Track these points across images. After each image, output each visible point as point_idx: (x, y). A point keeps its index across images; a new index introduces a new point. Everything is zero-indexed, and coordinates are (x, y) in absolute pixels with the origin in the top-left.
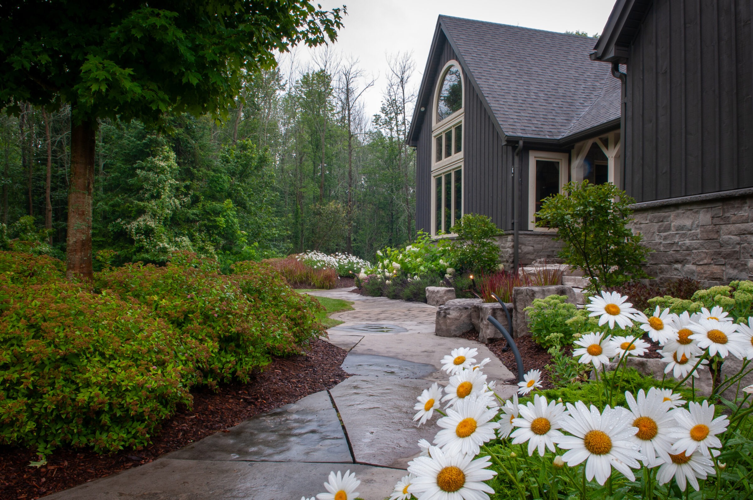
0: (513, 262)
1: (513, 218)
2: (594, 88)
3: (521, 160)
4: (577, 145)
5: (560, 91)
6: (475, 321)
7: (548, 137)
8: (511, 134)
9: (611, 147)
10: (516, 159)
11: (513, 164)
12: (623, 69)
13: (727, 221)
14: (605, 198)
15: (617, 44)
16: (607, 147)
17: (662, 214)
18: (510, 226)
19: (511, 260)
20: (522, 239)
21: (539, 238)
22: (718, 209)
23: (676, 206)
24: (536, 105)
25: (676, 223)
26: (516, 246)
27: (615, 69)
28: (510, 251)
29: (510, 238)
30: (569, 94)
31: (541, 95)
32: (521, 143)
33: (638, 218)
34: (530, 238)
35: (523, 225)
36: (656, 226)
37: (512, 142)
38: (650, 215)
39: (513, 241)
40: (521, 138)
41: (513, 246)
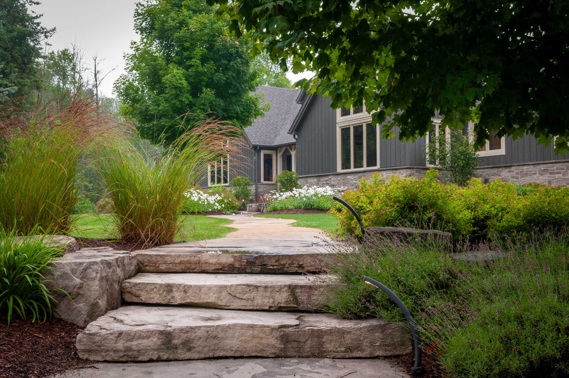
0: (255, 196)
1: (255, 177)
2: (285, 119)
3: (258, 154)
4: (279, 149)
5: (272, 121)
6: (259, 208)
7: (268, 145)
8: (254, 143)
9: (293, 150)
10: (256, 154)
11: (255, 155)
12: (296, 137)
13: (320, 181)
14: (291, 175)
15: (295, 131)
16: (291, 150)
17: (306, 179)
18: (254, 181)
19: (254, 195)
20: (259, 186)
21: (265, 186)
22: (318, 178)
23: (310, 177)
24: (262, 129)
25: (310, 181)
26: (256, 189)
27: (294, 136)
28: (254, 191)
29: (254, 186)
30: (275, 123)
31: (264, 124)
32: (258, 147)
33: (301, 180)
34: (262, 186)
35: (259, 181)
36: (305, 182)
37: (255, 147)
38: (304, 179)
39: (255, 187)
40: (258, 145)
41: (255, 189)
